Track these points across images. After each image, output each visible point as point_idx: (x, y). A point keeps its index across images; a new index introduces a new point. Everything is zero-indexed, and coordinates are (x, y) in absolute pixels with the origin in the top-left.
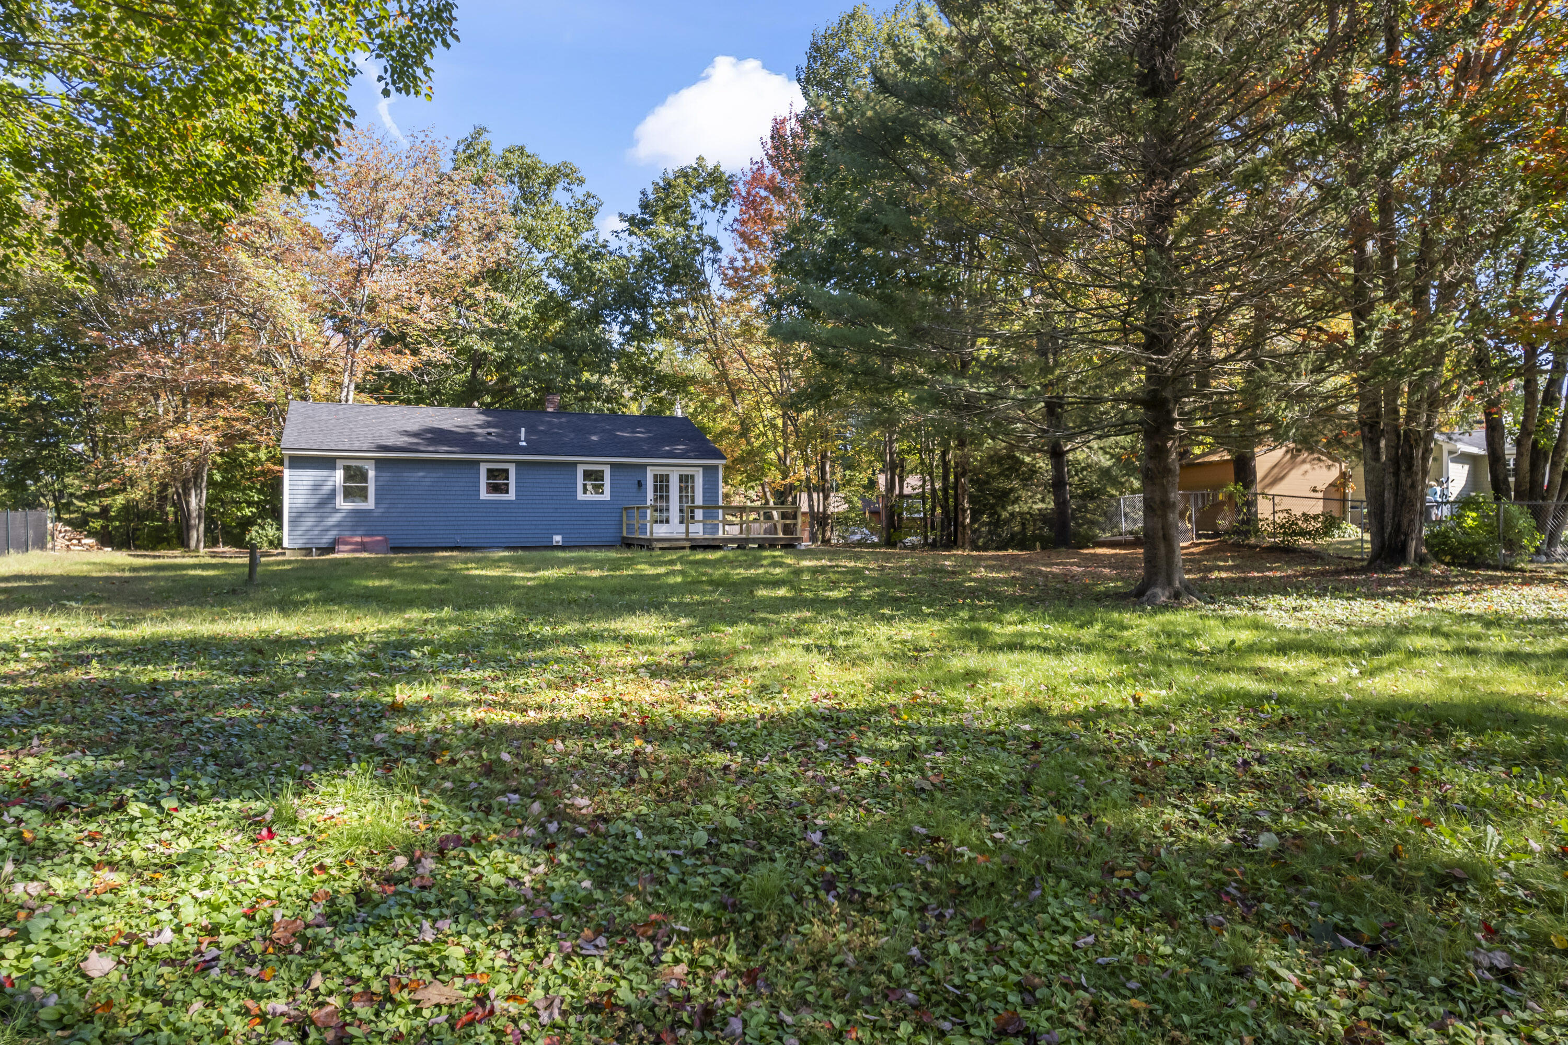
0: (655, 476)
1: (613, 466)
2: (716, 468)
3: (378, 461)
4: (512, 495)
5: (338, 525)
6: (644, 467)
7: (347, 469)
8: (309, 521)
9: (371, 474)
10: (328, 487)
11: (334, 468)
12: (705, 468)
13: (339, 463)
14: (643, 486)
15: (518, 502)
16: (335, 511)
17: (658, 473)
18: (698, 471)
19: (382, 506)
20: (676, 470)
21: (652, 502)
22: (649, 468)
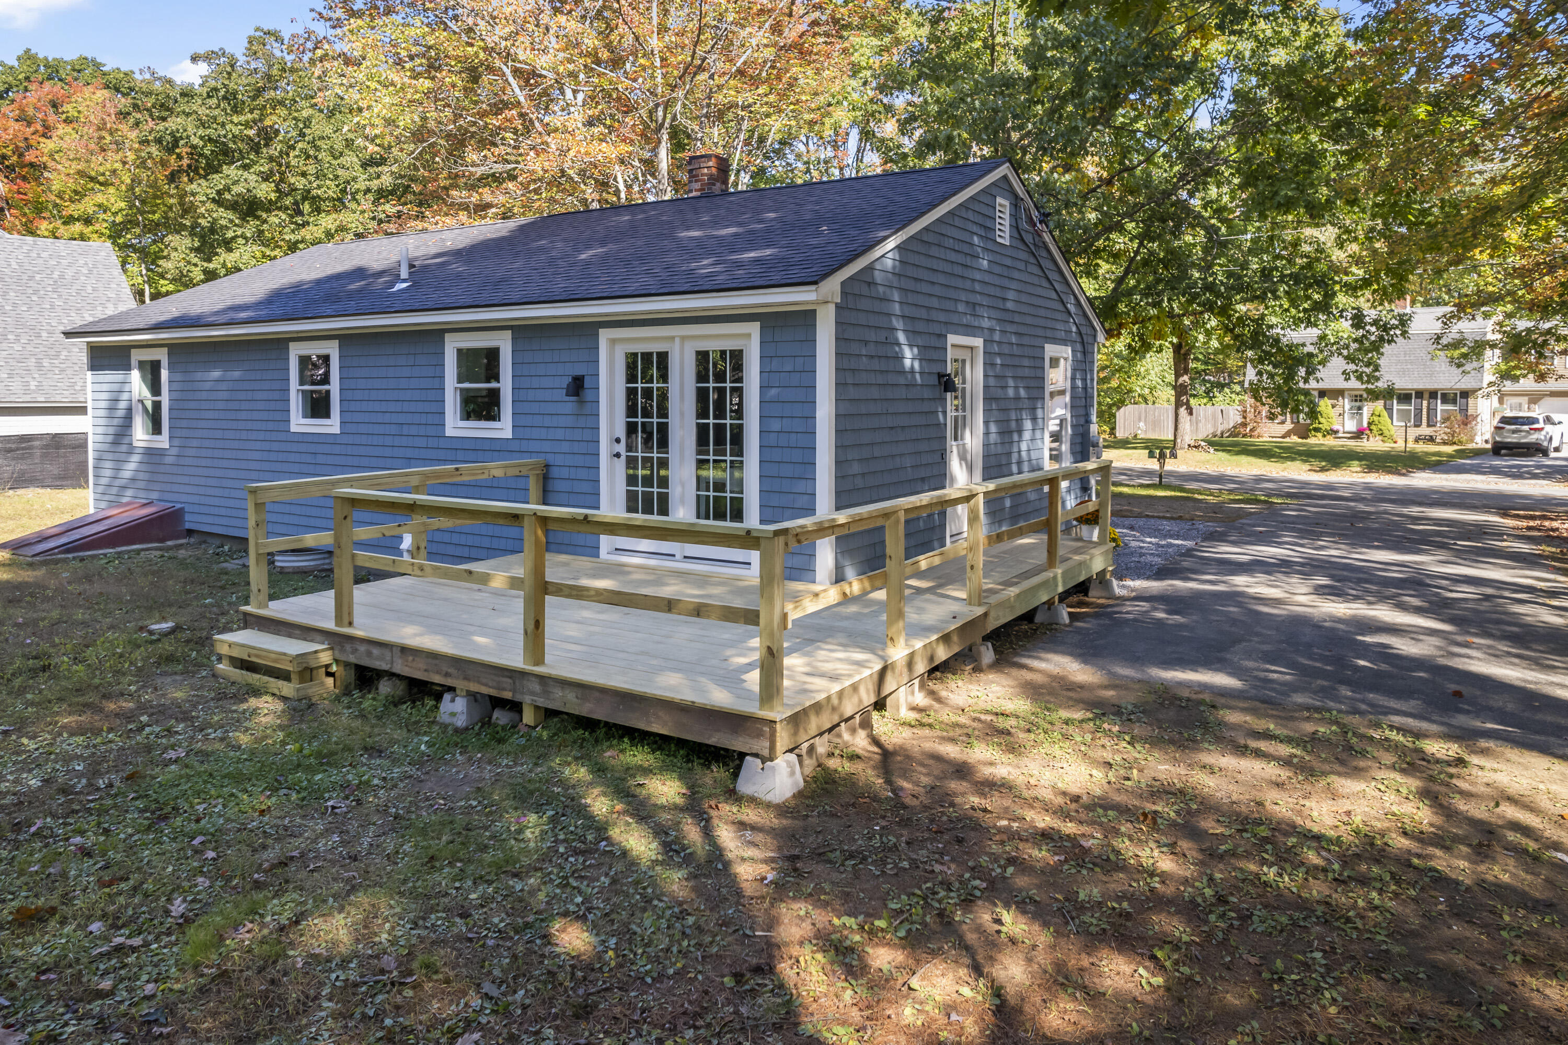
0: (630, 359)
1: (519, 334)
3: (174, 348)
4: (334, 424)
6: (590, 331)
9: (165, 375)
10: (123, 404)
11: (128, 368)
12: (768, 322)
13: (133, 356)
14: (588, 395)
15: (346, 439)
16: (131, 450)
17: (640, 348)
18: (749, 335)
19: (176, 442)
20: (683, 338)
21: (621, 448)
22: (605, 335)
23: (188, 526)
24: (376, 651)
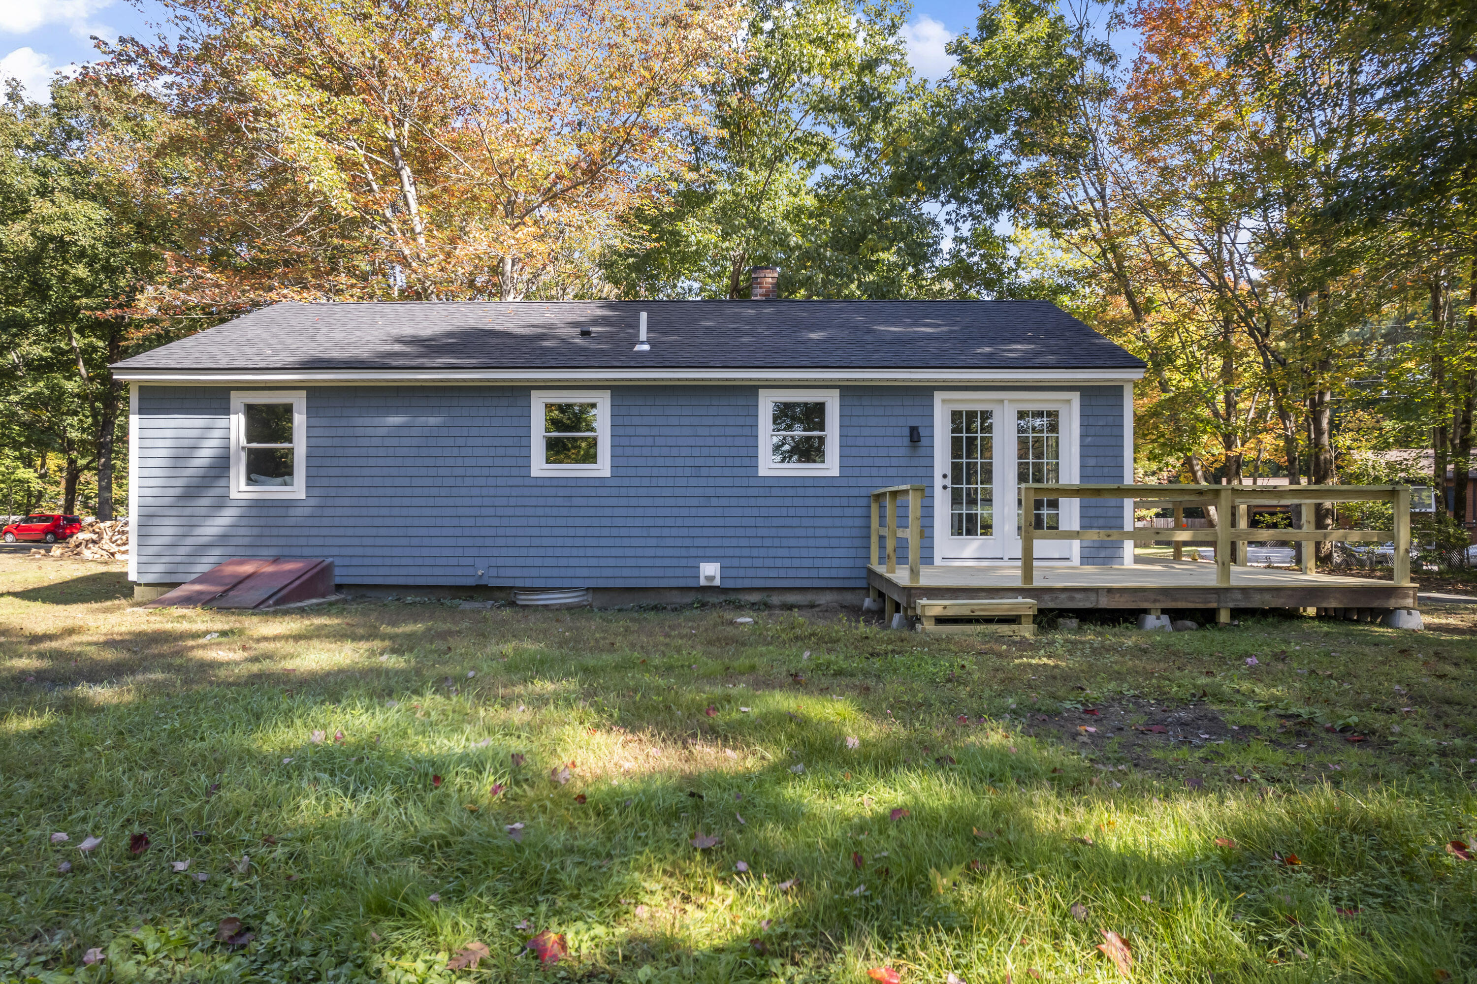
0: (956, 416)
1: (848, 391)
2: (1115, 392)
3: (314, 393)
4: (603, 468)
5: (223, 539)
6: (926, 392)
7: (251, 410)
8: (167, 530)
9: (299, 420)
10: (206, 453)
11: (225, 410)
12: (1088, 392)
13: (238, 400)
14: (924, 441)
15: (617, 482)
16: (222, 502)
17: (964, 407)
18: (1069, 401)
19: (316, 492)
20: (1011, 401)
21: (948, 482)
22: (938, 396)
23: (338, 580)
24: (1078, 596)
